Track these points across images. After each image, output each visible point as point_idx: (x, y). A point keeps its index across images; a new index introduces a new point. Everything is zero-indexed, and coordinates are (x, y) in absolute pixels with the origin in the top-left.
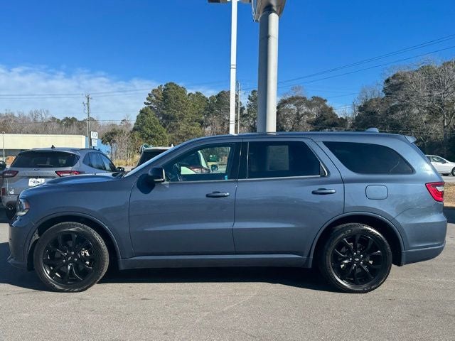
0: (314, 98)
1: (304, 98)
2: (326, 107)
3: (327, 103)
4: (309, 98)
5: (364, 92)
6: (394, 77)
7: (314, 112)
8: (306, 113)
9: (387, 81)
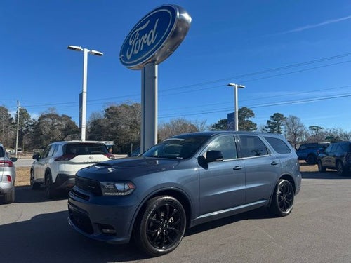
0: (64, 116)
1: (57, 115)
2: (71, 121)
3: (71, 119)
4: (60, 115)
5: (93, 114)
6: (111, 108)
7: (64, 123)
8: (58, 124)
9: (108, 110)
